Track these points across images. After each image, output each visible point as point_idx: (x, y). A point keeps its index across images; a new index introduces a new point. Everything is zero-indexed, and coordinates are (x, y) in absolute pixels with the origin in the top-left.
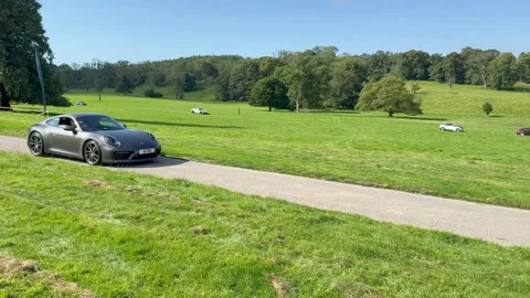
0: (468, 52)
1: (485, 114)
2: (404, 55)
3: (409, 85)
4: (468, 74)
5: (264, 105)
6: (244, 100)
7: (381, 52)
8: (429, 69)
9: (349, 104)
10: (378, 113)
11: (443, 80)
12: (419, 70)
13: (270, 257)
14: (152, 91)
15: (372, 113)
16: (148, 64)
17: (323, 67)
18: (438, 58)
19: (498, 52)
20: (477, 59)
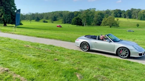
0: (133, 10)
1: (137, 27)
2: (115, 11)
3: (116, 19)
4: (132, 16)
5: (75, 25)
6: (70, 23)
7: (108, 10)
8: (121, 14)
9: (99, 24)
10: (107, 26)
11: (125, 17)
12: (119, 15)
13: (76, 67)
14: (45, 21)
15: (105, 27)
16: (44, 13)
17: (92, 14)
18: (124, 11)
19: (141, 10)
20: (135, 11)
